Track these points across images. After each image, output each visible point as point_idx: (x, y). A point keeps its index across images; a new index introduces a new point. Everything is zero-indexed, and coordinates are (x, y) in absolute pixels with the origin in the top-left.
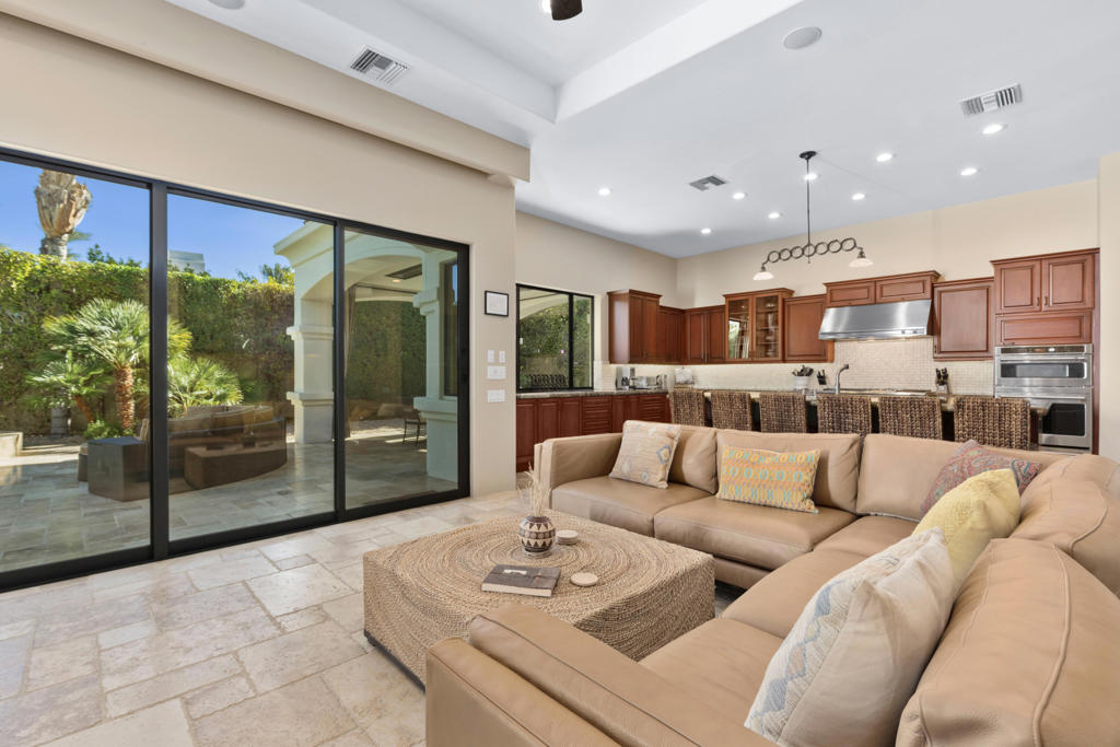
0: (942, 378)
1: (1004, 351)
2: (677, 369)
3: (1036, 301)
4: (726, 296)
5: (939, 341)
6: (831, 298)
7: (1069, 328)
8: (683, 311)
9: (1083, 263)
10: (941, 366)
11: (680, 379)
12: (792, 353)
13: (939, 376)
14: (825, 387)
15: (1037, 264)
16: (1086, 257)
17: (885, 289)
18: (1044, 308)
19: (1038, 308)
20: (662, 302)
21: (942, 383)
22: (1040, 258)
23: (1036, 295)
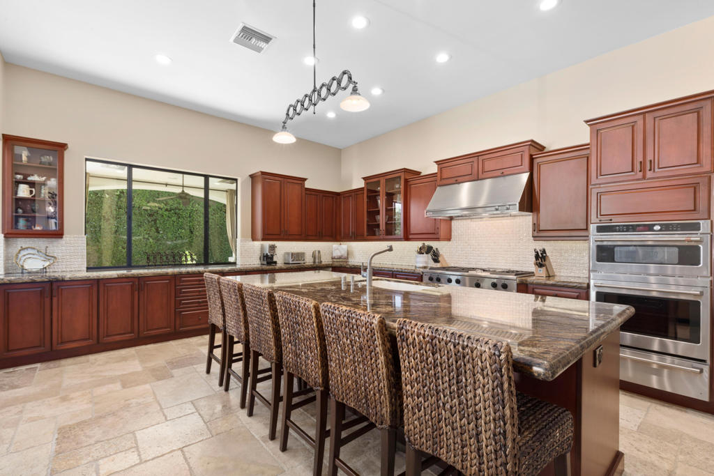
0: (541, 258)
1: (600, 229)
2: (335, 245)
3: (637, 167)
4: (365, 179)
5: (538, 219)
6: (441, 176)
7: (682, 200)
8: (338, 194)
9: (698, 112)
10: (540, 245)
11: (336, 254)
12: (412, 232)
13: (537, 257)
14: (438, 265)
15: (639, 120)
16: (703, 103)
17: (487, 163)
18: (649, 174)
19: (640, 175)
20: (308, 185)
21: (541, 266)
22: (643, 112)
23: (639, 158)
